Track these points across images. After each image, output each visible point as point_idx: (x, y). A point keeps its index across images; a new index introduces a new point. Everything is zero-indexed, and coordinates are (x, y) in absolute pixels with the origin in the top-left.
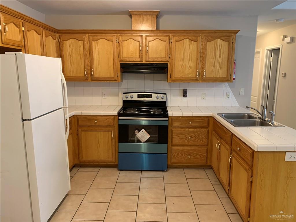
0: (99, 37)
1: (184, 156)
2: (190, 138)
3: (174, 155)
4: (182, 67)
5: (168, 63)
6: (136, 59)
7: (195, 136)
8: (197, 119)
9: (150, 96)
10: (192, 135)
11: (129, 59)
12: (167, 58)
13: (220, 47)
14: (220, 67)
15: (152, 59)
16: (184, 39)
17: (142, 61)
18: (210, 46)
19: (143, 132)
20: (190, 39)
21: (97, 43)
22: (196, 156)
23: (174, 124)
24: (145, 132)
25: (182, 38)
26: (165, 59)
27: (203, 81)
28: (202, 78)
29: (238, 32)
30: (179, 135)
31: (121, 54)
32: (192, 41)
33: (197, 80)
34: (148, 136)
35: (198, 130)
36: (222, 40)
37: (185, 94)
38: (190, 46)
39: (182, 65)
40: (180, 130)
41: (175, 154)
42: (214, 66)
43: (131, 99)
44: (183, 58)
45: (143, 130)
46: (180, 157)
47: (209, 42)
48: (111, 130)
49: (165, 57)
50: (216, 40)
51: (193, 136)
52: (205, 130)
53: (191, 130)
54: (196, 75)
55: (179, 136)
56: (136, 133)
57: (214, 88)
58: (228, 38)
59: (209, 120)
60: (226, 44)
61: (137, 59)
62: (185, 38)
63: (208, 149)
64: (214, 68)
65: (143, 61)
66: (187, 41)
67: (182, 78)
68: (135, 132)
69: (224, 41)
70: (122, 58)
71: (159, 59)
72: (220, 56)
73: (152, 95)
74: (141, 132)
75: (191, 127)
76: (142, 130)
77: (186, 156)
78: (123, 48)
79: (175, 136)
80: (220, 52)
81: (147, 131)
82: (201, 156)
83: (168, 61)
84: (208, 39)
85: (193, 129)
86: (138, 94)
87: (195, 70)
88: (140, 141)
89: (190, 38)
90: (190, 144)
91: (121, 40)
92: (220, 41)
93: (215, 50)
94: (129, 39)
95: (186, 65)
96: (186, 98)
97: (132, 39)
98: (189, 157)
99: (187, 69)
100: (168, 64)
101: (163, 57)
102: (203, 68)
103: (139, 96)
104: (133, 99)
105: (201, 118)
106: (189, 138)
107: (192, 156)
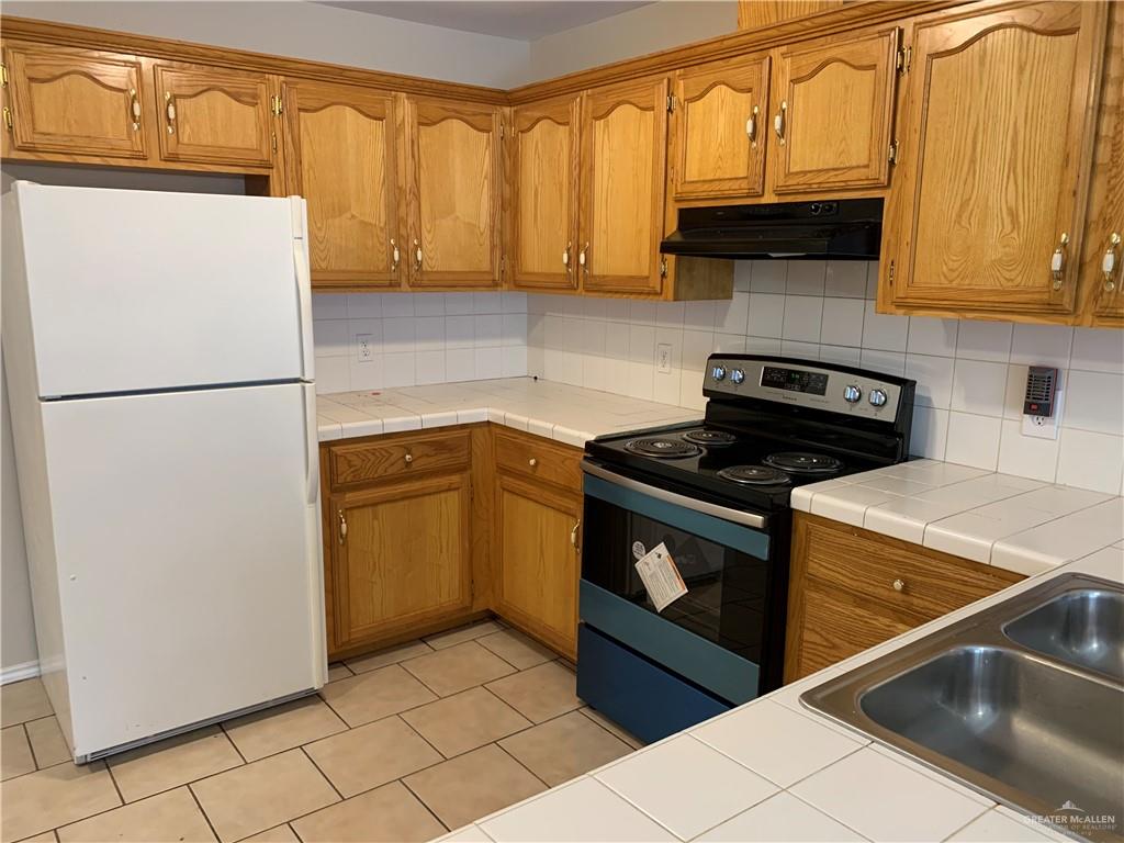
0: (612, 100)
5: (886, 194)
6: (731, 183)
12: (874, 165)
17: (761, 196)
19: (660, 557)
21: (606, 126)
26: (863, 173)
28: (1097, 292)
30: (837, 641)
33: (1053, 310)
34: (681, 588)
37: (1039, 397)
39: (965, 204)
45: (661, 548)
48: (574, 512)
49: (864, 161)
65: (767, 194)
71: (832, 177)
73: (827, 377)
74: (653, 554)
76: (658, 549)
79: (817, 638)
83: (885, 187)
86: (767, 369)
87: (1047, 238)
88: (648, 599)
94: (713, 86)
95: (986, 205)
97: (724, 83)
99: (993, 230)
100: (881, 200)
101: (853, 163)
102: (1105, 223)
103: (769, 378)
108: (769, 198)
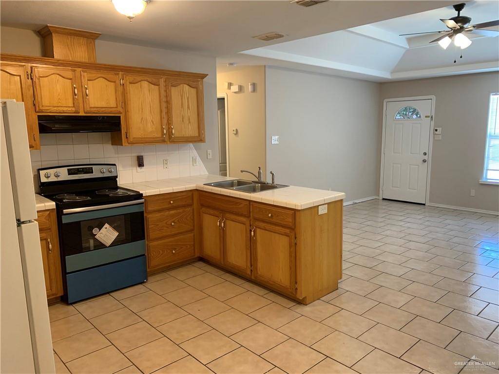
1: (167, 251)
2: (173, 224)
3: (153, 255)
4: (141, 121)
5: (121, 115)
6: (67, 108)
7: (178, 221)
8: (179, 195)
9: (90, 171)
10: (174, 219)
11: (55, 108)
12: (119, 107)
13: (188, 95)
14: (190, 122)
15: (96, 109)
16: (140, 81)
17: (79, 113)
18: (175, 92)
19: (106, 228)
20: (149, 82)
22: (182, 248)
23: (150, 209)
24: (111, 229)
25: (139, 78)
26: (115, 109)
27: (171, 142)
28: (170, 137)
29: (206, 77)
30: (158, 223)
31: (39, 100)
32: (152, 84)
33: (164, 141)
34: (116, 234)
35: (181, 211)
36: (189, 86)
37: (140, 163)
38: (149, 91)
39: (142, 119)
40: (158, 215)
41: (155, 253)
42: (183, 121)
43: (56, 179)
44: (142, 109)
45: (107, 225)
46: (162, 255)
47: (174, 88)
48: (45, 237)
49: (115, 106)
50: (181, 85)
51: (176, 221)
52: (189, 208)
53: (172, 212)
54: (163, 134)
55: (158, 225)
56: (94, 233)
57: (177, 152)
58: (196, 83)
59: (193, 194)
60: (193, 91)
61: (70, 109)
62: (143, 79)
63: (194, 235)
64: (183, 125)
65: (81, 113)
66: (145, 84)
67: (144, 138)
68: (93, 231)
69: (191, 87)
70: (41, 107)
71: (107, 110)
72: (188, 107)
73: (92, 168)
74: (103, 229)
75: (174, 208)
76: (105, 227)
77: (169, 251)
78: (42, 89)
79: (153, 226)
80: (188, 102)
81: (113, 226)
82: (187, 247)
83: (121, 113)
84: (173, 83)
85: (175, 211)
86: (68, 169)
87: (160, 127)
88: (103, 245)
89: (149, 79)
90: (173, 233)
91: (37, 75)
92: (186, 87)
93: (182, 99)
94: (52, 74)
95: (147, 120)
96: (143, 169)
97: (58, 74)
98: (174, 252)
99: (149, 125)
100: (120, 117)
101: (112, 106)
102: (169, 123)
103: (70, 172)
104: (60, 179)
105: (183, 194)
106: (171, 225)
107: (177, 249)
108: (82, 114)
